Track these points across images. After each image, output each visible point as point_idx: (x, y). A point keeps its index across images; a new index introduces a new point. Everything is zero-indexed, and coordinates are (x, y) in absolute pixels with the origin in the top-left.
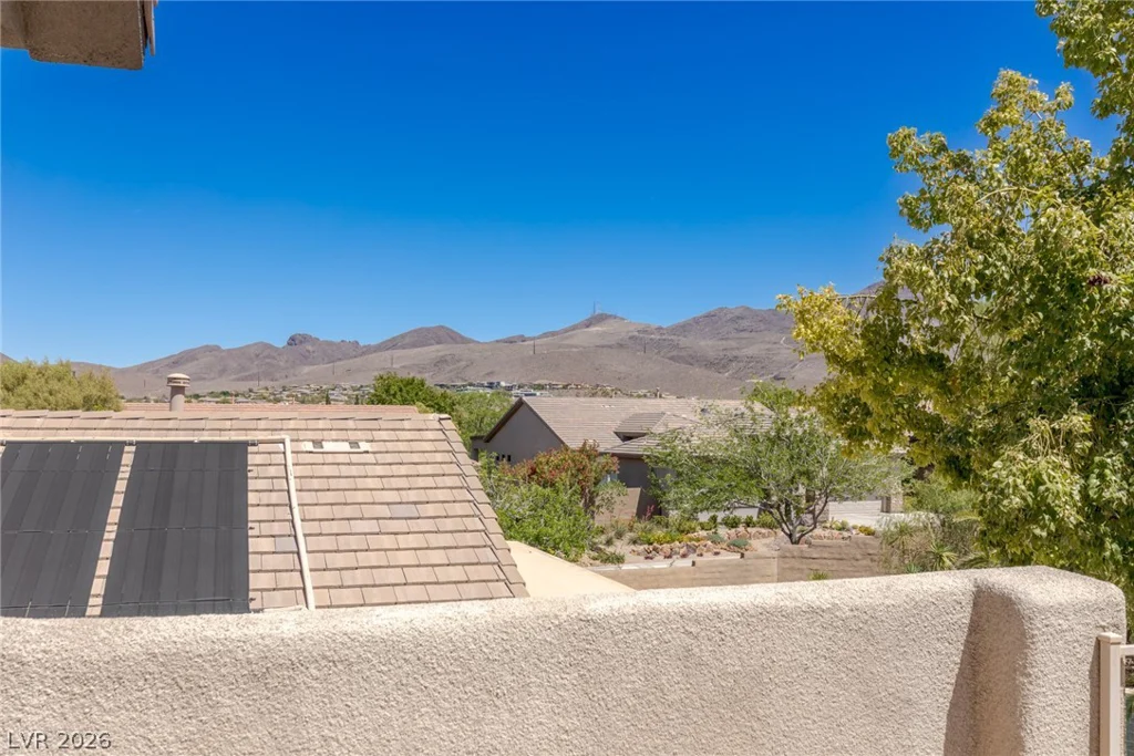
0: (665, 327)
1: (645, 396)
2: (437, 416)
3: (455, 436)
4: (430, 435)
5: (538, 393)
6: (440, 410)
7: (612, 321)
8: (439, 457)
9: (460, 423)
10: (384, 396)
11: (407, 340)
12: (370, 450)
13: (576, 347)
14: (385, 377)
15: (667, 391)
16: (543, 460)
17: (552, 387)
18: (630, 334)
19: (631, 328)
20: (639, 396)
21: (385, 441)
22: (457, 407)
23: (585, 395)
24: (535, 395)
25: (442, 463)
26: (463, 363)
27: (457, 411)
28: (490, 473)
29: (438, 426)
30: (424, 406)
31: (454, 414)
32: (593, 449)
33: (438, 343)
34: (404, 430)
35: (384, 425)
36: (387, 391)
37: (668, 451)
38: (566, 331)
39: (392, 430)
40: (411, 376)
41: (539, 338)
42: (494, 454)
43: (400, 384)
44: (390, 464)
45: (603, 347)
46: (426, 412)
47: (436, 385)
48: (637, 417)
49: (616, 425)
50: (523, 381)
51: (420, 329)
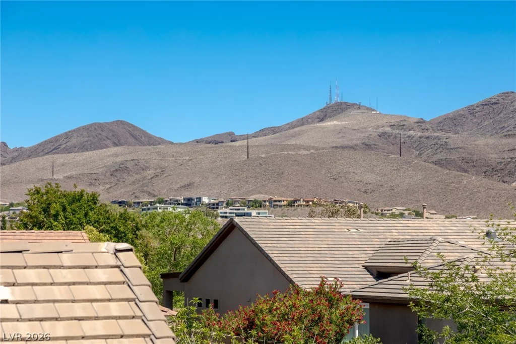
0: (427, 119)
1: (402, 215)
2: (110, 246)
3: (139, 277)
4: (101, 275)
5: (254, 213)
6: (119, 236)
7: (354, 112)
8: (115, 309)
9: (146, 255)
10: (42, 217)
11: (74, 141)
12: (10, 298)
13: (306, 148)
14: (43, 191)
15: (433, 208)
16: (265, 307)
17: (274, 204)
18: (381, 130)
19: (380, 123)
20: (393, 216)
21: (33, 284)
22: (143, 232)
23: (322, 215)
24: (249, 215)
25: (119, 318)
26: (150, 173)
27: (142, 237)
28: (190, 326)
29: (112, 261)
30: (95, 232)
31: (138, 242)
32: (334, 290)
33: (116, 145)
34: (61, 267)
35: (30, 259)
36: (46, 211)
37: (446, 293)
38: (292, 126)
39: (45, 267)
40: (79, 189)
41: (256, 135)
42: (196, 300)
43: (64, 200)
44: (41, 320)
45: (343, 148)
46: (100, 240)
47: (114, 202)
48: (396, 244)
49: (366, 257)
50: (234, 196)
51: (91, 125)
